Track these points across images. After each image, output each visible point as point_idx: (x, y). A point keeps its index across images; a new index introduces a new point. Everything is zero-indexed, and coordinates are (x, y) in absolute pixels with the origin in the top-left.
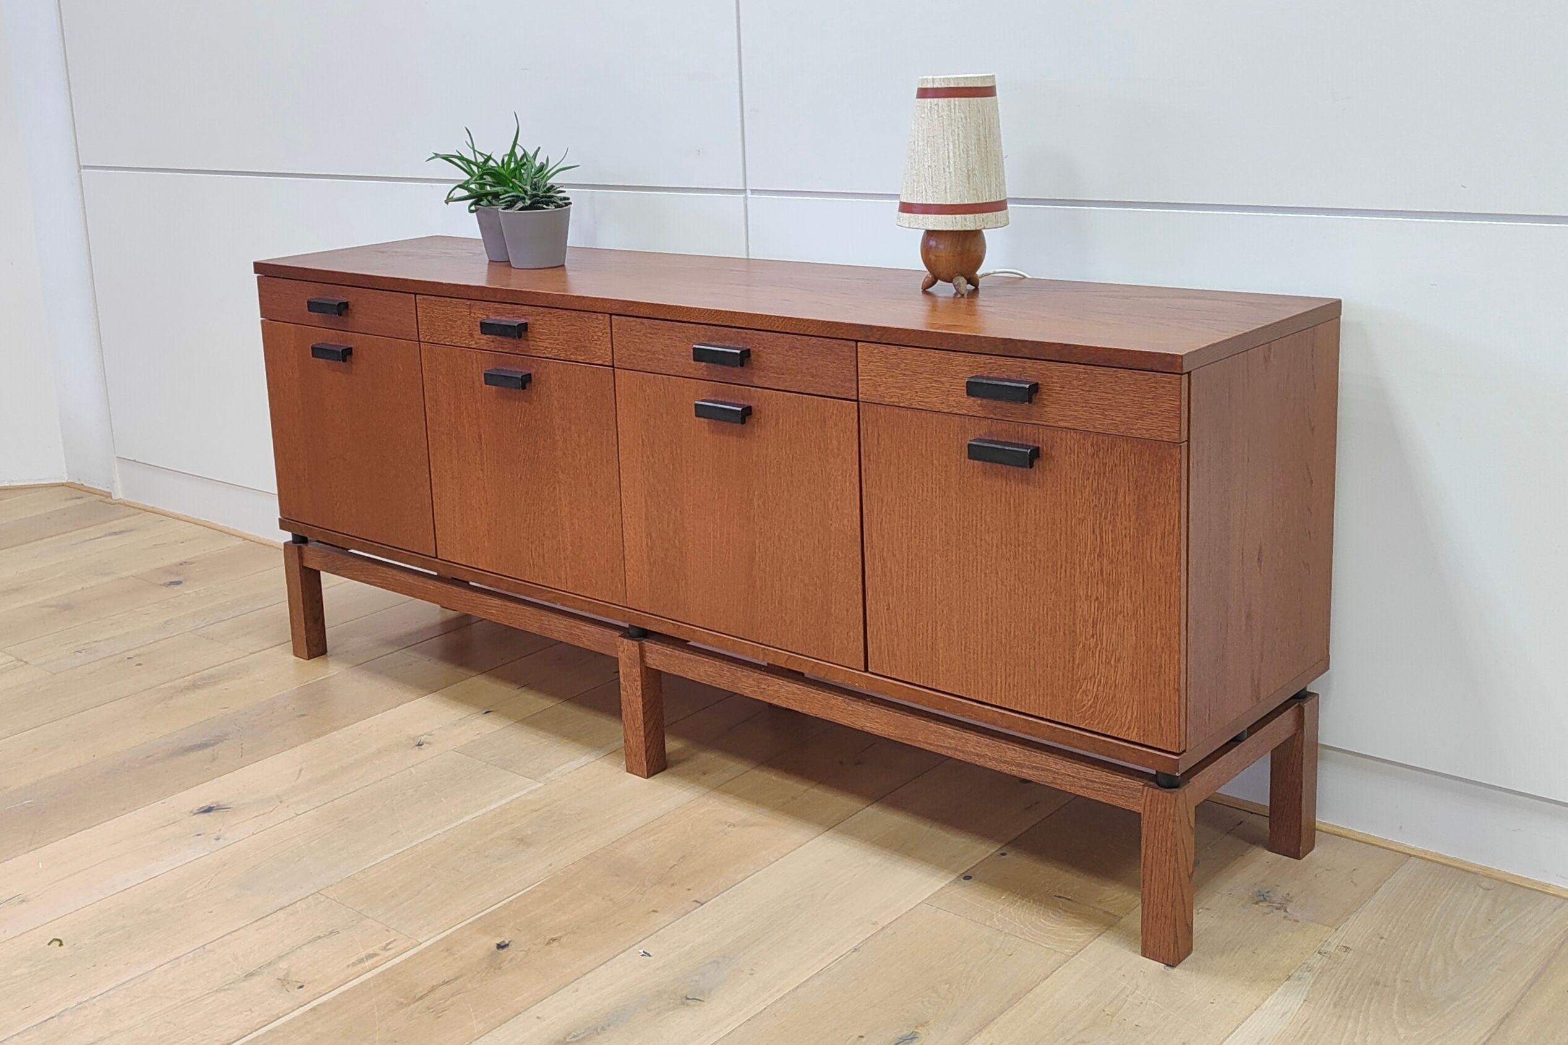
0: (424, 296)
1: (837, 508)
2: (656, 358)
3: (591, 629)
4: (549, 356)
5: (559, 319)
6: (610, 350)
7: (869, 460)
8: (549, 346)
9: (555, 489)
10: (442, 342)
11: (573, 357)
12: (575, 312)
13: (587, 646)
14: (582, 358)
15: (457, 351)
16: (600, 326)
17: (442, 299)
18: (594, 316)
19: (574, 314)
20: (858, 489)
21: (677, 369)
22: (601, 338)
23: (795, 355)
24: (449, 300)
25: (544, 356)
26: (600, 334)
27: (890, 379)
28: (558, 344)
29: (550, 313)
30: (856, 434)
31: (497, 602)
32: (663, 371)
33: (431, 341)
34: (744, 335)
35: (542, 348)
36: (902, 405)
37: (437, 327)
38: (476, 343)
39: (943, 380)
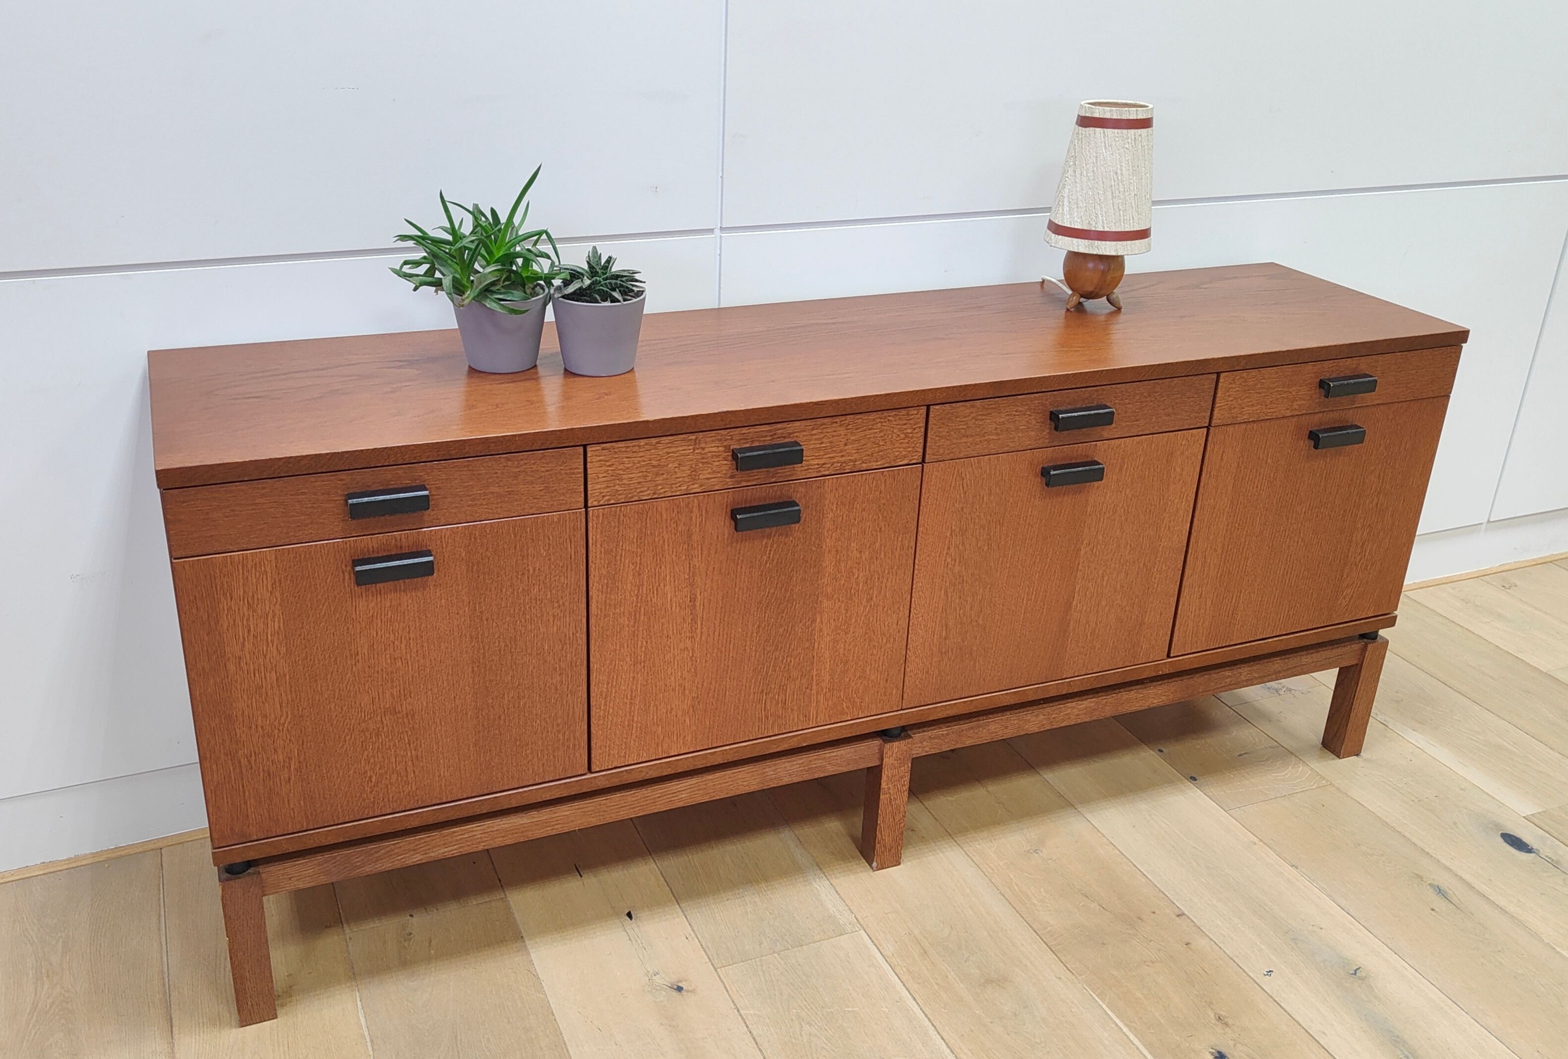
0: (604, 445)
1: (1169, 528)
2: (986, 440)
3: (839, 753)
4: (827, 473)
5: (850, 427)
6: (922, 445)
7: (1210, 476)
8: (828, 461)
9: (814, 621)
10: (636, 498)
11: (864, 466)
12: (875, 414)
13: (833, 771)
14: (879, 463)
15: (662, 504)
16: (912, 422)
17: (642, 442)
18: (904, 412)
19: (873, 416)
20: (1192, 506)
21: (1012, 445)
22: (911, 435)
23: (1153, 399)
24: (654, 441)
25: (819, 474)
26: (909, 431)
27: (1246, 400)
28: (842, 456)
29: (836, 422)
30: (1200, 457)
31: (690, 783)
32: (993, 451)
33: (612, 502)
34: (1100, 392)
35: (817, 466)
36: (1251, 420)
37: (625, 482)
38: (701, 486)
39: (1291, 390)
